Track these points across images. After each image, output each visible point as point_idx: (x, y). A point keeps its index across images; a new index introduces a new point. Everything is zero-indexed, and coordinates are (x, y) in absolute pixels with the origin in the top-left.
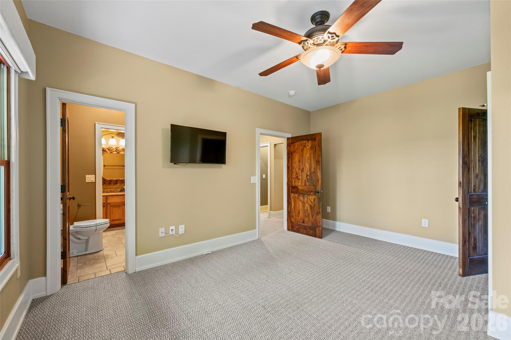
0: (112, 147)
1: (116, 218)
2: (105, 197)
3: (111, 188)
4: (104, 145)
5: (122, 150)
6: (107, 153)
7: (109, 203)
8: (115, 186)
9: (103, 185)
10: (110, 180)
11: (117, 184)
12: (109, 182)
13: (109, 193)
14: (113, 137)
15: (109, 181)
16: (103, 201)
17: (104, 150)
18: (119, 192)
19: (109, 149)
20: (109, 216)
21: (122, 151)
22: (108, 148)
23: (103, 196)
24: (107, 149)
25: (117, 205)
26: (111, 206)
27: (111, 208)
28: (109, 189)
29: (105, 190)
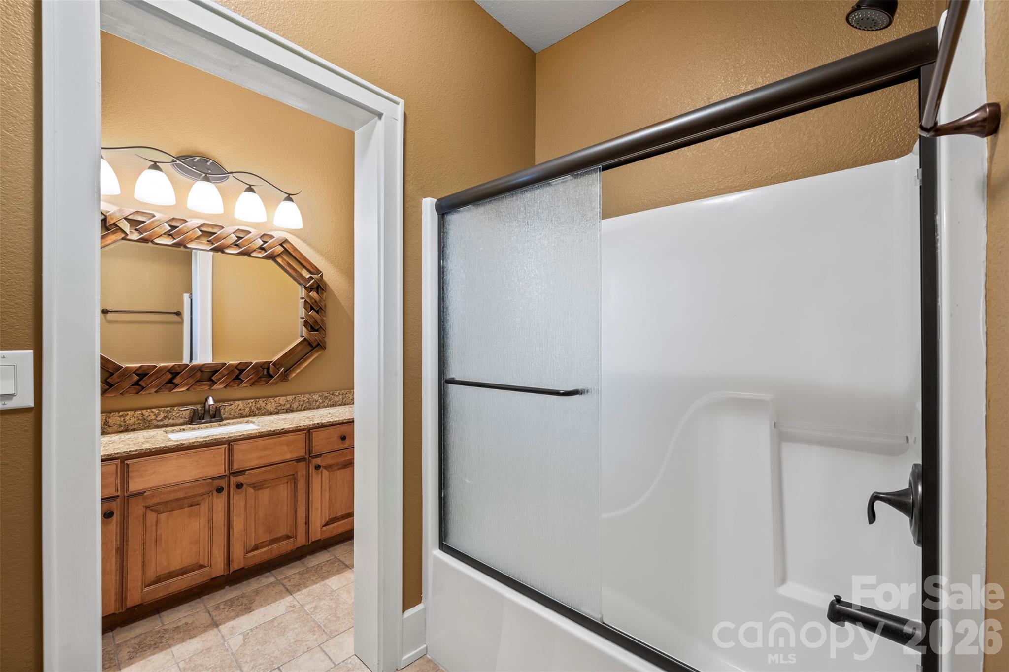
0: (154, 216)
1: (177, 564)
2: (112, 466)
3: (147, 408)
4: (112, 200)
5: (200, 233)
6: (123, 239)
7: (140, 494)
8: (165, 398)
9: (104, 392)
10: (141, 367)
11: (176, 386)
12: (136, 378)
13: (134, 430)
14: (155, 166)
15: (134, 373)
16: (104, 486)
17: (108, 226)
18: (185, 424)
19: (134, 223)
20: (140, 559)
21: (198, 238)
22: (129, 217)
23: (102, 461)
24: (126, 218)
25: (180, 495)
26: (147, 507)
27: (151, 516)
28: (135, 410)
29: (115, 419)
